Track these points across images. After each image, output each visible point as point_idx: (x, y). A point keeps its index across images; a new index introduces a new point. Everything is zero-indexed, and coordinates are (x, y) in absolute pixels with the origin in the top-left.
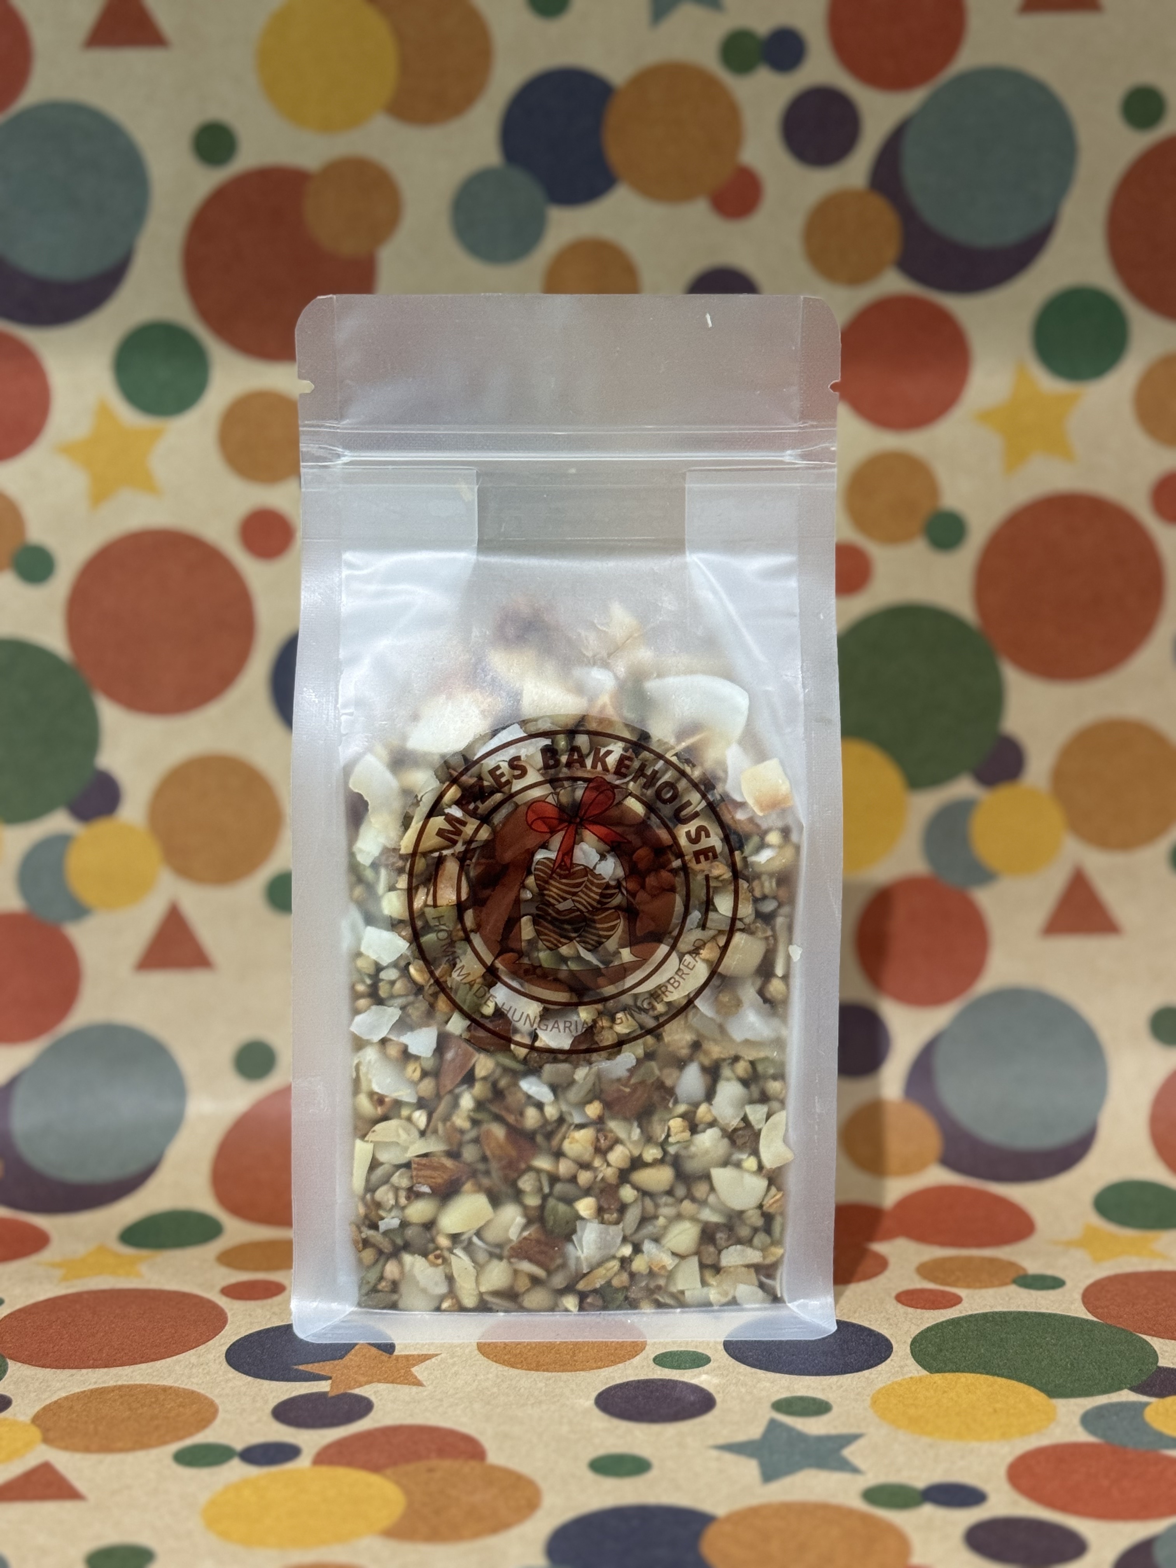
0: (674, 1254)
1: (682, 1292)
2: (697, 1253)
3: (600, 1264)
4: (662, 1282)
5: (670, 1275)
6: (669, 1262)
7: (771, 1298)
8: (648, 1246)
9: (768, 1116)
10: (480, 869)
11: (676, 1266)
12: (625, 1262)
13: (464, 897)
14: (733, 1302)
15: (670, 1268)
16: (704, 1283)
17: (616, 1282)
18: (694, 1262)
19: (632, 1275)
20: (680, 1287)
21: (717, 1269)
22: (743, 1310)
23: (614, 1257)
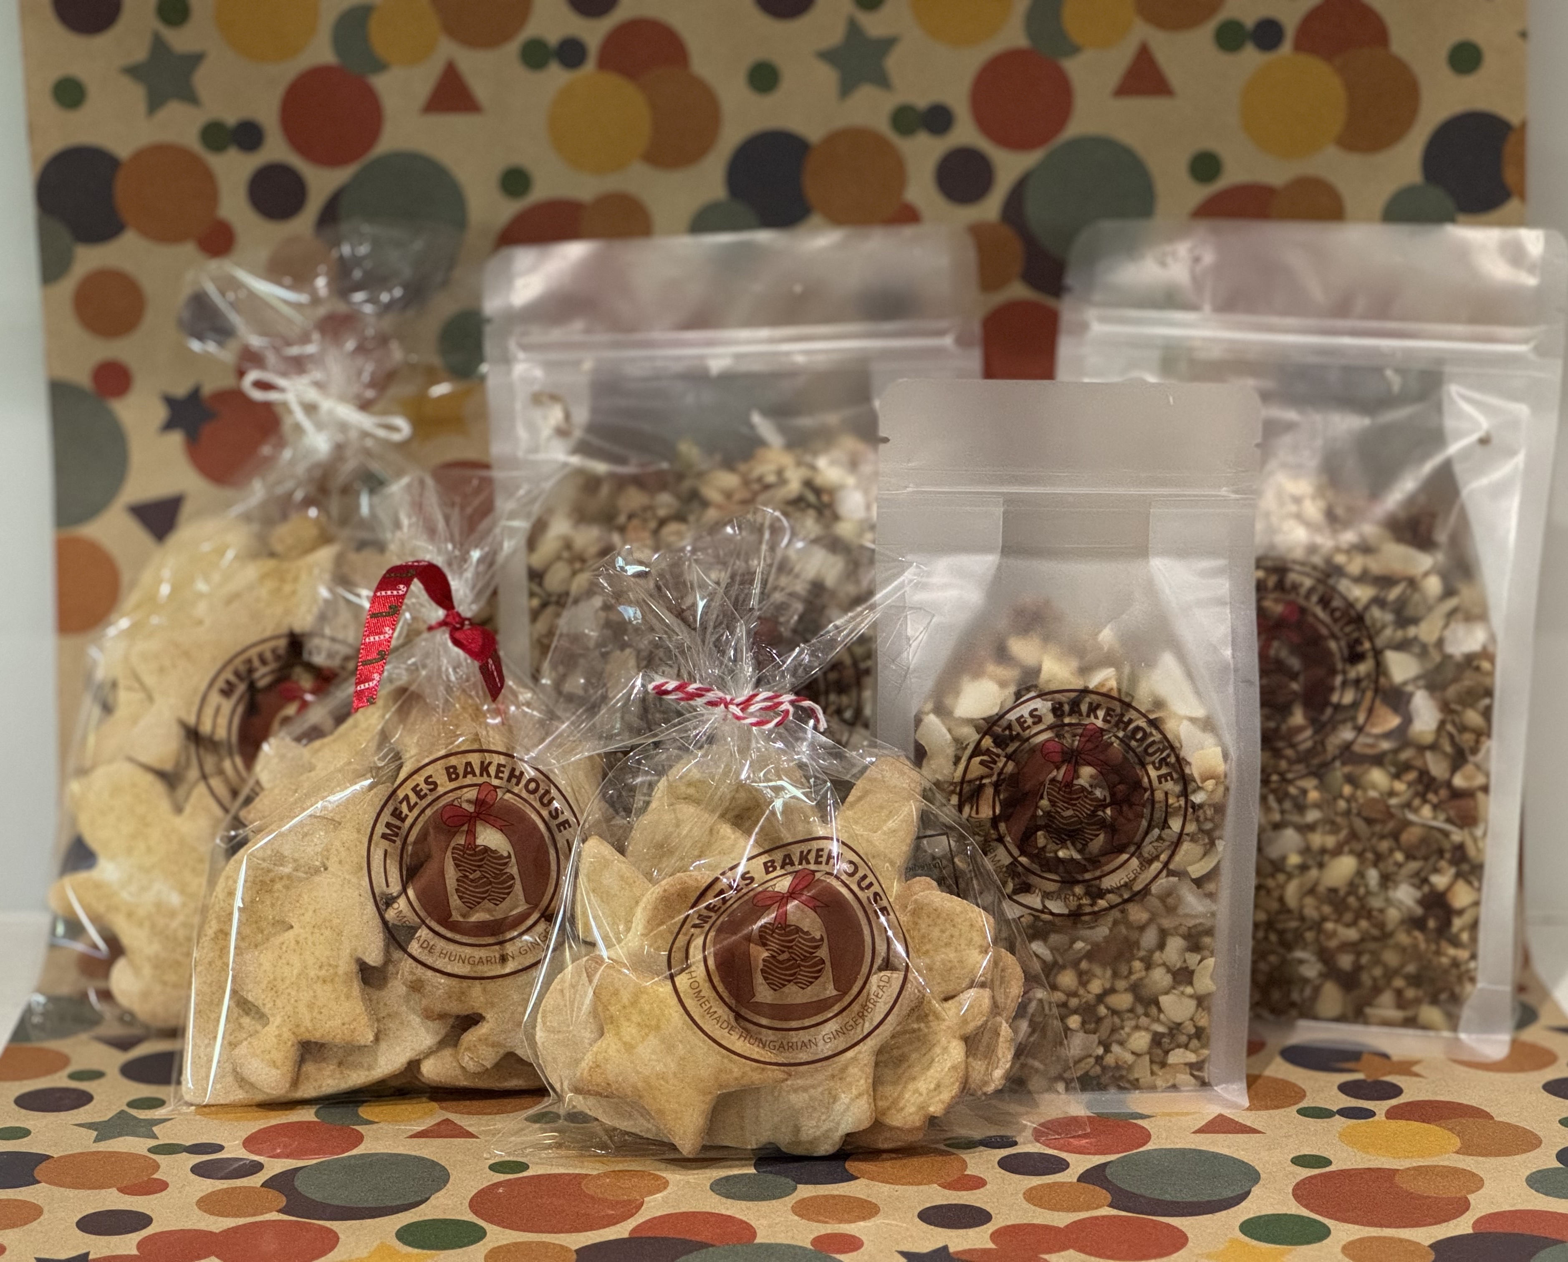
0: (1133, 1053)
1: (1137, 1080)
2: (1149, 1053)
3: (1080, 1060)
4: (1124, 1073)
5: (1130, 1068)
6: (1129, 1058)
7: (1199, 1083)
8: (1116, 1048)
9: (1200, 961)
10: (1006, 795)
11: (1135, 1062)
12: (1099, 1059)
13: (998, 811)
14: (1174, 1087)
15: (1130, 1062)
16: (1153, 1073)
17: (1092, 1073)
18: (1147, 1058)
19: (1104, 1069)
20: (1136, 1076)
21: (1163, 1065)
22: (1180, 1091)
23: (1090, 1056)
